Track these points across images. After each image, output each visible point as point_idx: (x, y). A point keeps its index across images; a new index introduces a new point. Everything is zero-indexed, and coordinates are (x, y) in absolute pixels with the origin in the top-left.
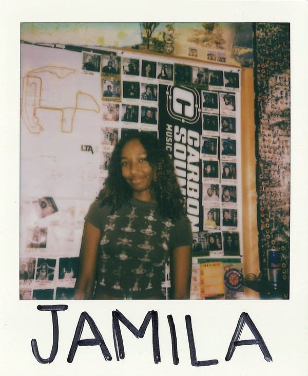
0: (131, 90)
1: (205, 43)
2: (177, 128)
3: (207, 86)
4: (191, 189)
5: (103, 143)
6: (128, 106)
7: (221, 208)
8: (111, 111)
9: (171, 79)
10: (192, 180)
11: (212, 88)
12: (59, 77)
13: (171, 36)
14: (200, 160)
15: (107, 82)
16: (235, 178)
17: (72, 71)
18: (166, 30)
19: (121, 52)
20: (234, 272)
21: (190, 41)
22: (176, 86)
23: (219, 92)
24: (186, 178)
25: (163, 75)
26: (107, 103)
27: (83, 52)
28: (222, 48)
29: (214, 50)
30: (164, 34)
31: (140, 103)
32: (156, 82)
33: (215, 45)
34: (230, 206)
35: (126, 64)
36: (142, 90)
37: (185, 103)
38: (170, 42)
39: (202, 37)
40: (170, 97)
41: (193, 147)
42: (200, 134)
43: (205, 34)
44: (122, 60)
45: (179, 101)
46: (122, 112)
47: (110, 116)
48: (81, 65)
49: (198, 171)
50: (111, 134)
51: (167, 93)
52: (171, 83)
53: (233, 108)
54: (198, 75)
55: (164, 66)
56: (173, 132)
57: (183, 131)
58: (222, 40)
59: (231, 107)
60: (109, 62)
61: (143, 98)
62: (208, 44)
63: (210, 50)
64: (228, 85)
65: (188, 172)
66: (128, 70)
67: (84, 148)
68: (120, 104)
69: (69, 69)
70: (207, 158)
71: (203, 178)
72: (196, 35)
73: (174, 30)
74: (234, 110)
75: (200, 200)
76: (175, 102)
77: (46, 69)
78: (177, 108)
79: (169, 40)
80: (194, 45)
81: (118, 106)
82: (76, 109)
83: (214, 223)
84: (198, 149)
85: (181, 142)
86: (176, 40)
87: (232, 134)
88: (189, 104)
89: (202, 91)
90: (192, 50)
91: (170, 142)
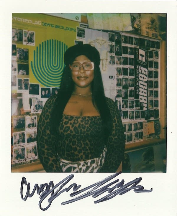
0: (125, 50)
1: (151, 29)
2: (140, 67)
3: (150, 49)
4: (144, 93)
5: (117, 75)
6: (124, 57)
7: (154, 100)
8: (119, 60)
9: (138, 45)
10: (145, 89)
11: (151, 49)
12: (101, 45)
13: (140, 26)
14: (147, 80)
15: (117, 46)
16: (158, 87)
17: (105, 42)
18: (138, 23)
19: (121, 32)
20: (158, 125)
21: (146, 28)
22: (140, 48)
23: (153, 51)
24: (143, 88)
25: (136, 43)
26: (117, 56)
27: (108, 32)
28: (156, 32)
29: (154, 32)
30: (138, 25)
31: (128, 56)
32: (133, 46)
33: (154, 30)
34: (156, 99)
35: (123, 38)
36: (129, 50)
37: (142, 56)
38: (140, 29)
39: (150, 26)
40: (138, 53)
41: (145, 75)
42: (147, 69)
43: (151, 25)
44: (122, 36)
45: (141, 55)
46: (122, 60)
47: (118, 62)
48: (108, 39)
49: (146, 85)
50: (119, 70)
51: (137, 51)
52: (138, 47)
53: (157, 58)
54: (147, 43)
55: (136, 39)
56: (139, 69)
57: (142, 68)
58: (156, 28)
59: (157, 57)
60: (118, 37)
61: (129, 54)
62: (152, 30)
63: (152, 32)
64: (156, 48)
65: (144, 86)
66: (124, 41)
67: (110, 77)
68: (122, 57)
69: (104, 41)
70: (150, 79)
71: (148, 88)
72: (148, 25)
73: (141, 23)
74: (158, 59)
75: (147, 97)
76: (139, 56)
77: (96, 41)
78: (140, 58)
79: (140, 28)
80: (147, 30)
81: (121, 58)
82: (107, 59)
83: (151, 106)
84: (146, 76)
85: (141, 73)
86: (142, 28)
87: (157, 69)
88: (144, 57)
89: (148, 50)
90: (147, 32)
91: (138, 73)
